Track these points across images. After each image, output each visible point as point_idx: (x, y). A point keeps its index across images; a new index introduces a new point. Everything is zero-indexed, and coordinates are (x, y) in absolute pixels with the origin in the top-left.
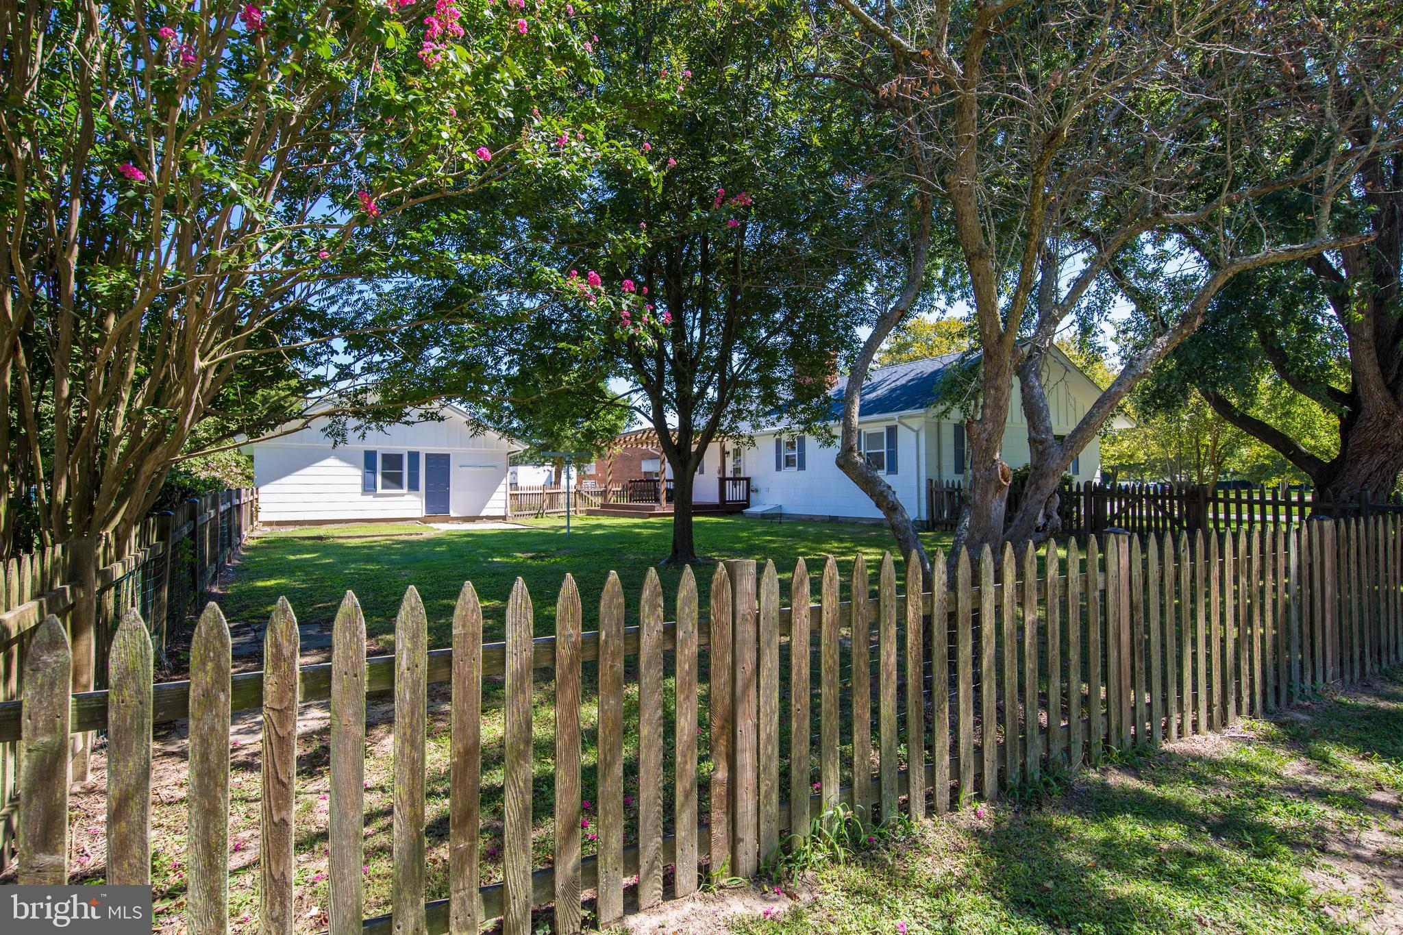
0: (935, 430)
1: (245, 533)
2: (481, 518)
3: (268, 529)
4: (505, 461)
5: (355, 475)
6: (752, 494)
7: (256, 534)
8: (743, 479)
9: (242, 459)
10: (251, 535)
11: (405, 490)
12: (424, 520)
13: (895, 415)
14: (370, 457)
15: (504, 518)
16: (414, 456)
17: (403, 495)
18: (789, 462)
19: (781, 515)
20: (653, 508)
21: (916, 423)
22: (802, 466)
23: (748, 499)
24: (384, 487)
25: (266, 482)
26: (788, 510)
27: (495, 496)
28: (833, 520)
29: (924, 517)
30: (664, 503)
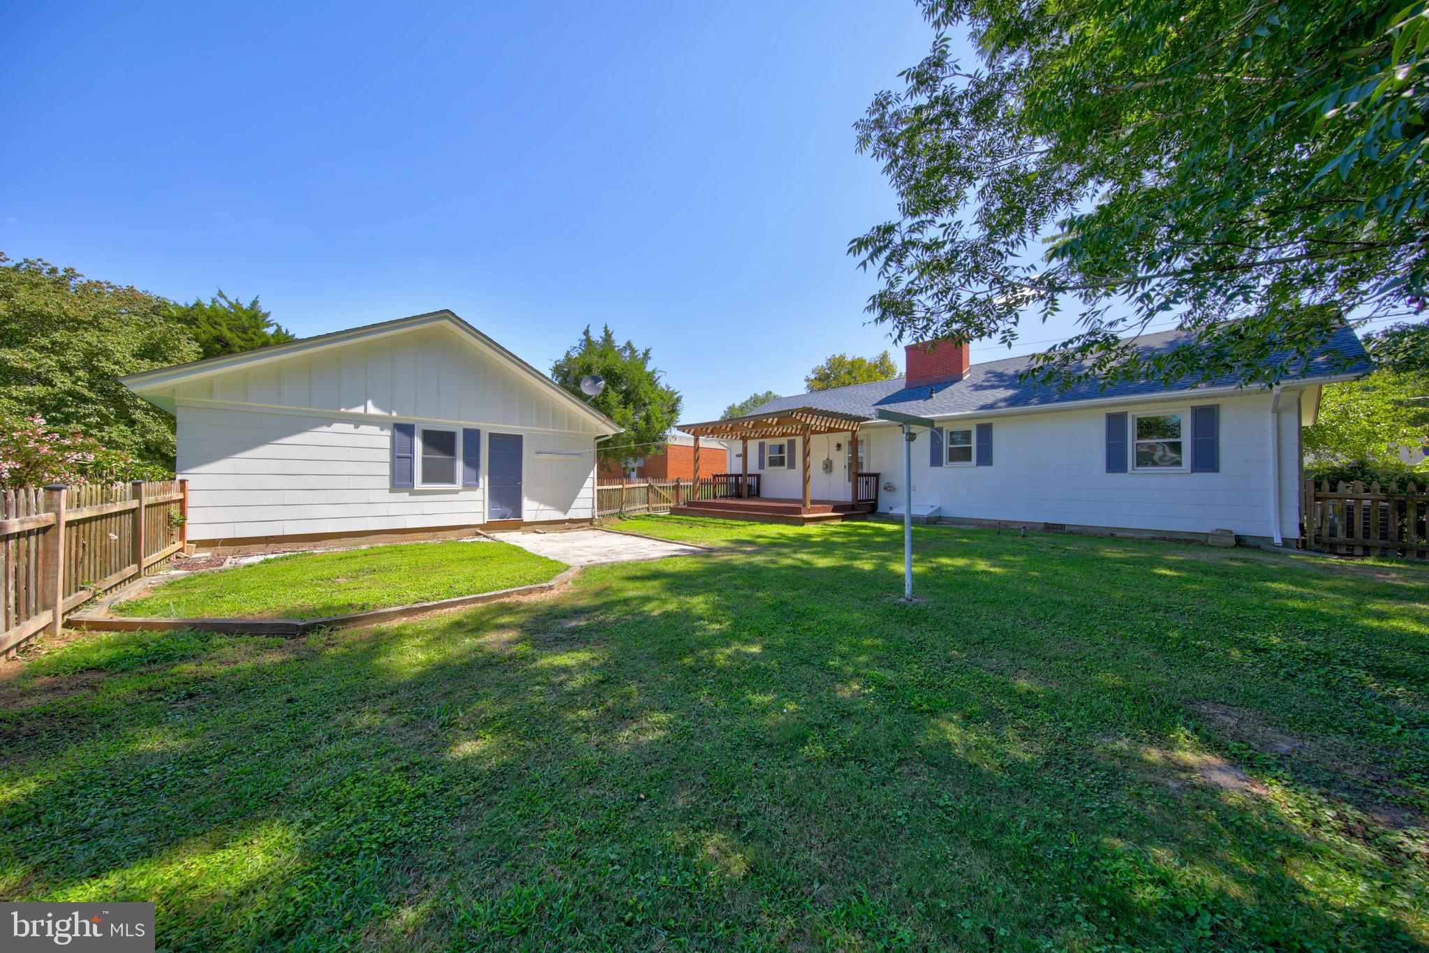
2: (562, 523)
4: (591, 448)
5: (380, 462)
11: (458, 486)
12: (486, 529)
15: (590, 522)
16: (472, 436)
17: (456, 492)
18: (956, 455)
19: (940, 519)
22: (986, 461)
23: (876, 499)
24: (425, 481)
27: (582, 493)
29: (1292, 533)
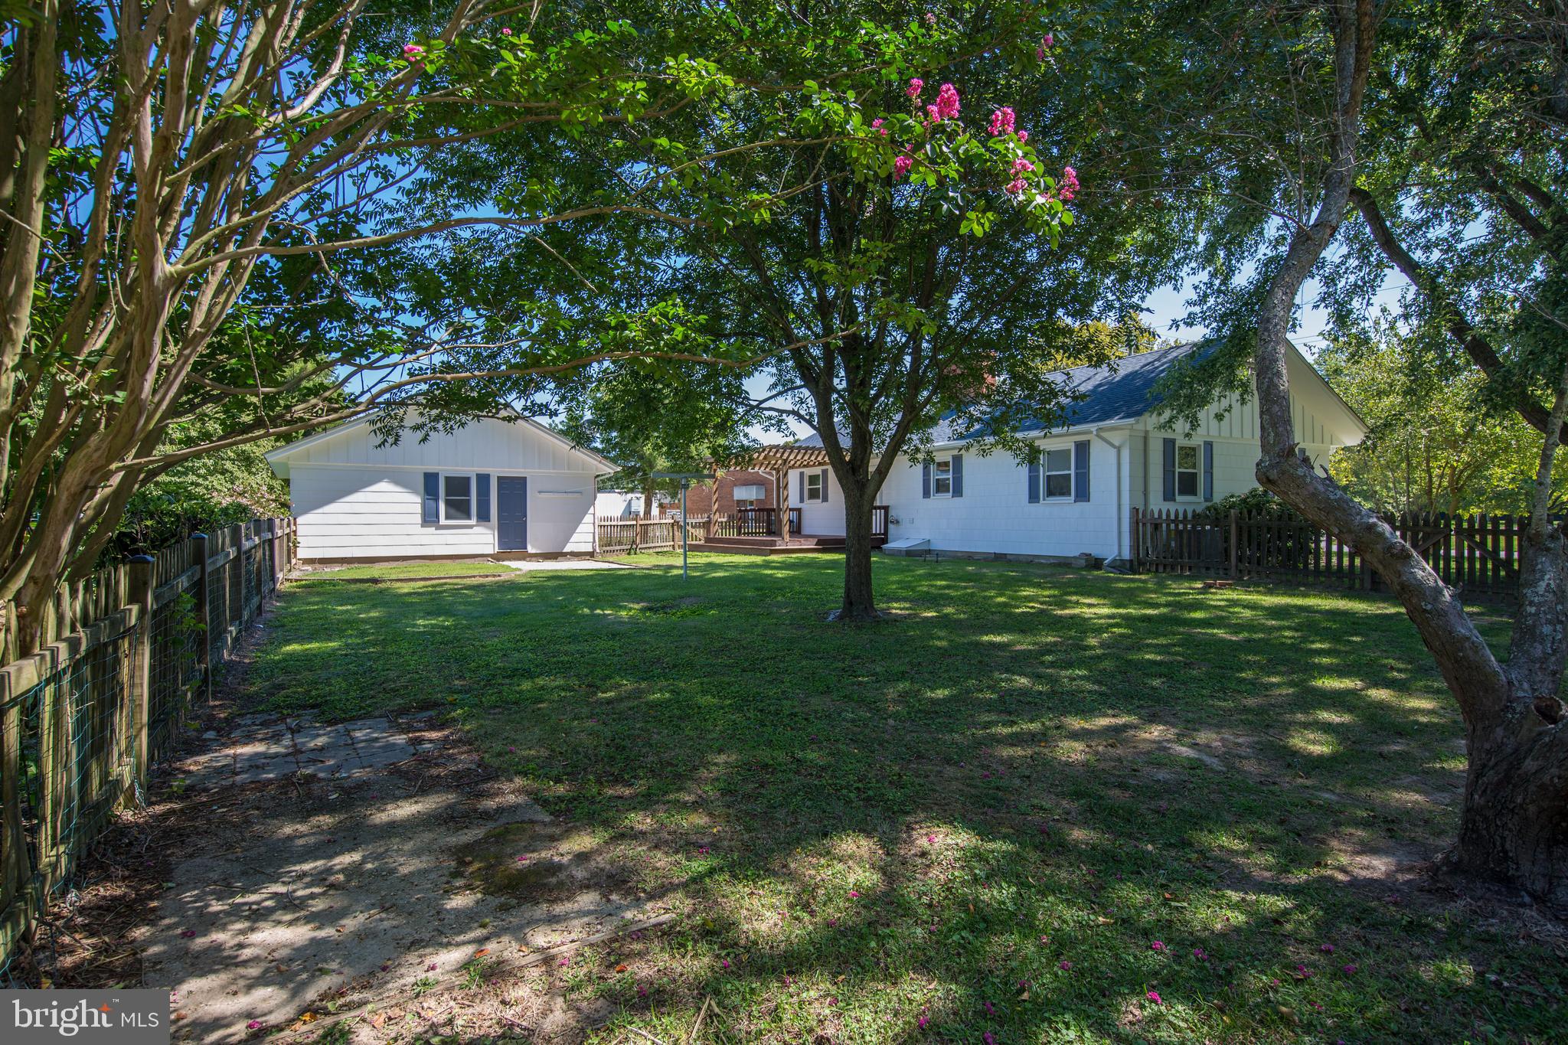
0: (1141, 447)
1: (280, 576)
2: (564, 555)
3: (309, 568)
4: (591, 486)
5: (412, 503)
6: (891, 526)
7: (295, 575)
8: (880, 508)
9: (277, 484)
10: (287, 578)
11: (473, 521)
12: (496, 557)
13: (1093, 427)
14: (430, 480)
15: (591, 555)
16: (483, 480)
17: (471, 527)
18: (942, 487)
19: (929, 552)
20: (773, 543)
21: (1116, 438)
22: (958, 492)
23: (886, 533)
24: (447, 518)
25: (306, 512)
26: (939, 545)
27: (581, 528)
28: (999, 558)
29: (1126, 554)
30: (787, 537)
